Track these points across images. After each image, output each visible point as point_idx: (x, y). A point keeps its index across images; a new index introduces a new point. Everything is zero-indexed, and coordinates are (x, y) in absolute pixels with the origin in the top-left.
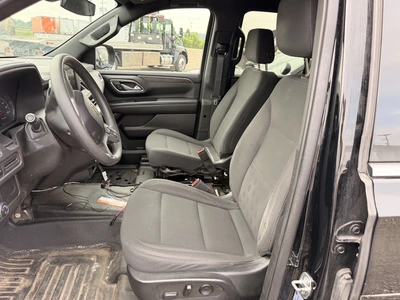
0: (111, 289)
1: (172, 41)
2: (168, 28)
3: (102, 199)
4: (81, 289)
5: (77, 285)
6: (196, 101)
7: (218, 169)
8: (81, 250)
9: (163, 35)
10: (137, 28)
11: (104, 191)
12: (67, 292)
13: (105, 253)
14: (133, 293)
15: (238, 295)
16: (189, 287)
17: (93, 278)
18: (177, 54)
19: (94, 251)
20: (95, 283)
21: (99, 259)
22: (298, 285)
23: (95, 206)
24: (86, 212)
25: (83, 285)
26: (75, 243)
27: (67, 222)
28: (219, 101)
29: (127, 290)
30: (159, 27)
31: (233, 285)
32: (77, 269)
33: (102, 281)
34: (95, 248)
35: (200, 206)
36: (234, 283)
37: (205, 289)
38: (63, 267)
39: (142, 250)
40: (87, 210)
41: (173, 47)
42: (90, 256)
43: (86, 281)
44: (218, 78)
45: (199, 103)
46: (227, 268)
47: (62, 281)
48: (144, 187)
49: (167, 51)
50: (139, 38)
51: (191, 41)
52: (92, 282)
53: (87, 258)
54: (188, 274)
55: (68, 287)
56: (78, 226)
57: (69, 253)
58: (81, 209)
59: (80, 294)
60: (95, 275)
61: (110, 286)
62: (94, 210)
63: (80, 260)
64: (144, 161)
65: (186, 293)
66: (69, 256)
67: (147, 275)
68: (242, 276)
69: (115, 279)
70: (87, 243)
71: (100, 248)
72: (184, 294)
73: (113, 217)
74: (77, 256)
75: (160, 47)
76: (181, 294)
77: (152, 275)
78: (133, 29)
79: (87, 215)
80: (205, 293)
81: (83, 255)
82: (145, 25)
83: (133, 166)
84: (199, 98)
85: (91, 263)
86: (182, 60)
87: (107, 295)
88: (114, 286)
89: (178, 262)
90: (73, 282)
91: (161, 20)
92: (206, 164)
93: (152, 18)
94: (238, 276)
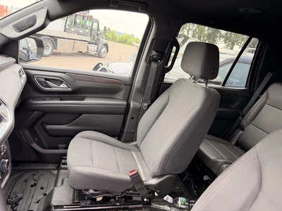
1: (98, 35)
2: (95, 25)
6: (125, 103)
9: (91, 29)
10: (71, 23)
18: (101, 45)
28: (149, 106)
30: (88, 23)
41: (98, 39)
44: (150, 84)
45: (128, 105)
49: (93, 42)
50: (73, 30)
51: (111, 36)
64: (64, 164)
75: (88, 39)
78: (68, 23)
82: (78, 21)
83: (53, 166)
84: (128, 101)
86: (104, 50)
91: (90, 18)
93: (84, 17)
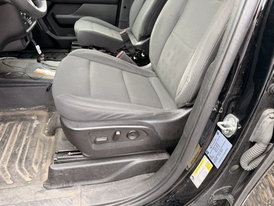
0: (50, 140)
3: (38, 70)
4: (24, 140)
5: (21, 137)
7: (137, 50)
8: (23, 111)
11: (40, 64)
12: (11, 143)
13: (44, 113)
14: (68, 142)
15: (159, 139)
16: (118, 133)
17: (34, 132)
19: (34, 112)
20: (36, 136)
21: (39, 118)
22: (223, 125)
23: (31, 75)
24: (24, 80)
25: (25, 137)
26: (17, 105)
27: (7, 88)
29: (63, 139)
31: (155, 131)
32: (20, 126)
33: (43, 134)
34: (36, 109)
35: (124, 73)
36: (156, 129)
37: (131, 134)
38: (7, 124)
39: (73, 101)
40: (24, 78)
42: (31, 115)
43: (28, 134)
46: (150, 118)
47: (7, 135)
48: (74, 55)
52: (33, 135)
53: (28, 118)
54: (117, 123)
55: (13, 139)
56: (18, 92)
57: (13, 114)
58: (19, 78)
59: (23, 144)
60: (35, 129)
61: (49, 137)
62: (31, 78)
63: (22, 119)
64: (74, 45)
65: (115, 138)
66: (12, 116)
67: (79, 124)
68: (163, 123)
69: (53, 132)
70: (28, 106)
71: (40, 109)
72: (113, 139)
73: (48, 85)
74: (19, 116)
76: (110, 138)
77: (83, 124)
79: (25, 83)
80: (132, 138)
81: (25, 115)
83: (65, 50)
85: (32, 121)
87: (47, 144)
88: (53, 138)
89: (108, 112)
90: (17, 135)
92: (127, 45)
94: (160, 124)
